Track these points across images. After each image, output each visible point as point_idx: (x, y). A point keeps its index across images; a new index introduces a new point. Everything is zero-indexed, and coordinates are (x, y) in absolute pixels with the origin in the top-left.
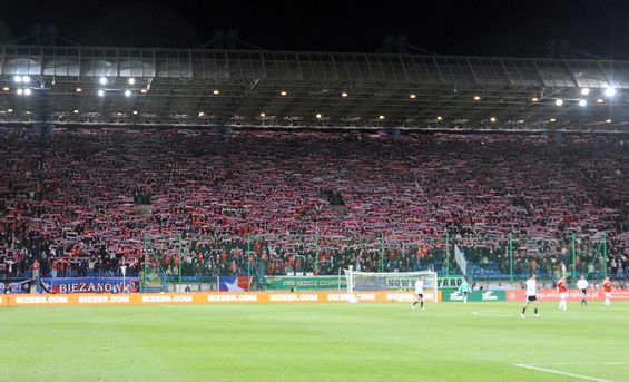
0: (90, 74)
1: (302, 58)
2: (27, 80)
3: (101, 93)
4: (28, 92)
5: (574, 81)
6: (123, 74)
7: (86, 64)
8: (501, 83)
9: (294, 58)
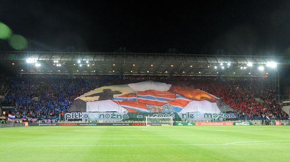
0: (74, 60)
1: (137, 55)
2: (57, 62)
3: (81, 65)
4: (60, 65)
5: (217, 61)
6: (84, 60)
7: (74, 57)
8: (196, 62)
9: (134, 55)
